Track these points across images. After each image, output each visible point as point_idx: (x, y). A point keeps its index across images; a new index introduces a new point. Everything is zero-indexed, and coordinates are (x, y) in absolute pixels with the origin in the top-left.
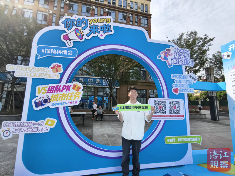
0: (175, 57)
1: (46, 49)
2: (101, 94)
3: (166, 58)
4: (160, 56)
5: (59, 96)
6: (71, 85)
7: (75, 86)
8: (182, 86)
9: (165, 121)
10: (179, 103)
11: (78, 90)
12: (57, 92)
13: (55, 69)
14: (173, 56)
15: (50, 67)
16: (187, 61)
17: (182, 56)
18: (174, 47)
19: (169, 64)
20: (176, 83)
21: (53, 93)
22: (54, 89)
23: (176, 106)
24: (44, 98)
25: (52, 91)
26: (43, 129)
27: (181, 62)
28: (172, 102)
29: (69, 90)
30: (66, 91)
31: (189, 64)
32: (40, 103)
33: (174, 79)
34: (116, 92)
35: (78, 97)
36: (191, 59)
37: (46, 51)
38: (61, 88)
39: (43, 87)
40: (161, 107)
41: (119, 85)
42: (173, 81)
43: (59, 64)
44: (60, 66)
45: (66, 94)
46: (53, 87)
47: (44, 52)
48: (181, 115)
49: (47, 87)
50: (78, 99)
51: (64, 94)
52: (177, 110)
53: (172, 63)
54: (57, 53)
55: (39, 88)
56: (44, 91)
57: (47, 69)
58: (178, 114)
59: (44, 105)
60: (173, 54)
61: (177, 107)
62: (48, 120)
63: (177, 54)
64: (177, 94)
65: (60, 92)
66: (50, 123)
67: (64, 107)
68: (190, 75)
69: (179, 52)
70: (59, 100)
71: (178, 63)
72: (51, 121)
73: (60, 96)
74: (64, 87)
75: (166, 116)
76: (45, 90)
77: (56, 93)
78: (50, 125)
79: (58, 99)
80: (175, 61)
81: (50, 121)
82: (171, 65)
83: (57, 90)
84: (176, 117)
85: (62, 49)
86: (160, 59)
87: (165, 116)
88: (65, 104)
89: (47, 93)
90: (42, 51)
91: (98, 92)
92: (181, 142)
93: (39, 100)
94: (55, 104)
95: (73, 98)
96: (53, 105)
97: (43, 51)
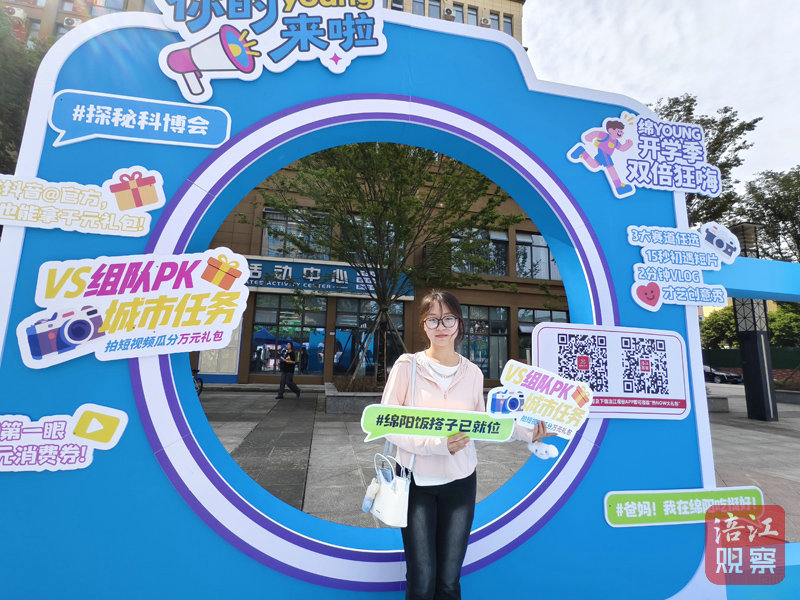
0: (643, 155)
1: (91, 108)
2: (351, 321)
3: (604, 158)
4: (581, 151)
5: (141, 309)
6: (196, 263)
7: (214, 265)
8: (676, 275)
9: (606, 422)
10: (662, 345)
11: (226, 284)
12: (134, 291)
13: (128, 194)
14: (633, 152)
15: (108, 184)
16: (693, 173)
17: (672, 153)
18: (637, 114)
19: (617, 182)
20: (648, 264)
21: (116, 296)
22: (118, 276)
23: (652, 360)
24: (73, 319)
25: (109, 288)
26: (63, 454)
27: (669, 179)
28: (635, 344)
29: (189, 284)
30: (176, 286)
31: (701, 184)
32: (52, 336)
33: (641, 245)
34: (403, 316)
35: (225, 315)
36: (709, 165)
37: (90, 116)
38: (154, 273)
39: (70, 270)
40: (588, 364)
41: (412, 288)
42: (637, 254)
43: (146, 173)
44: (151, 180)
45: (175, 300)
46: (116, 271)
47: (85, 118)
48: (674, 401)
49: (87, 269)
50: (228, 320)
51: (163, 299)
52: (655, 379)
53: (630, 178)
54: (142, 124)
55: (52, 273)
56: (73, 288)
57: (92, 193)
58: (659, 396)
59: (73, 347)
60: (636, 141)
61: (657, 366)
62: (88, 416)
63: (650, 143)
64: (655, 309)
65: (146, 289)
66: (95, 426)
67: (163, 359)
68: (707, 231)
69: (658, 137)
70: (142, 324)
71: (656, 182)
72: (101, 418)
73: (145, 306)
74: (168, 271)
75: (611, 402)
76: (77, 280)
77: (127, 296)
78: (94, 436)
79: (137, 321)
80: (644, 174)
81: (94, 420)
82: (628, 188)
83: (134, 279)
84: (651, 406)
85: (163, 110)
86: (580, 160)
87: (606, 401)
88: (167, 341)
89: (87, 294)
90: (75, 116)
91: (339, 317)
92: (677, 517)
93: (50, 326)
94: (124, 345)
95: (202, 316)
96: (111, 346)
97: (78, 113)
